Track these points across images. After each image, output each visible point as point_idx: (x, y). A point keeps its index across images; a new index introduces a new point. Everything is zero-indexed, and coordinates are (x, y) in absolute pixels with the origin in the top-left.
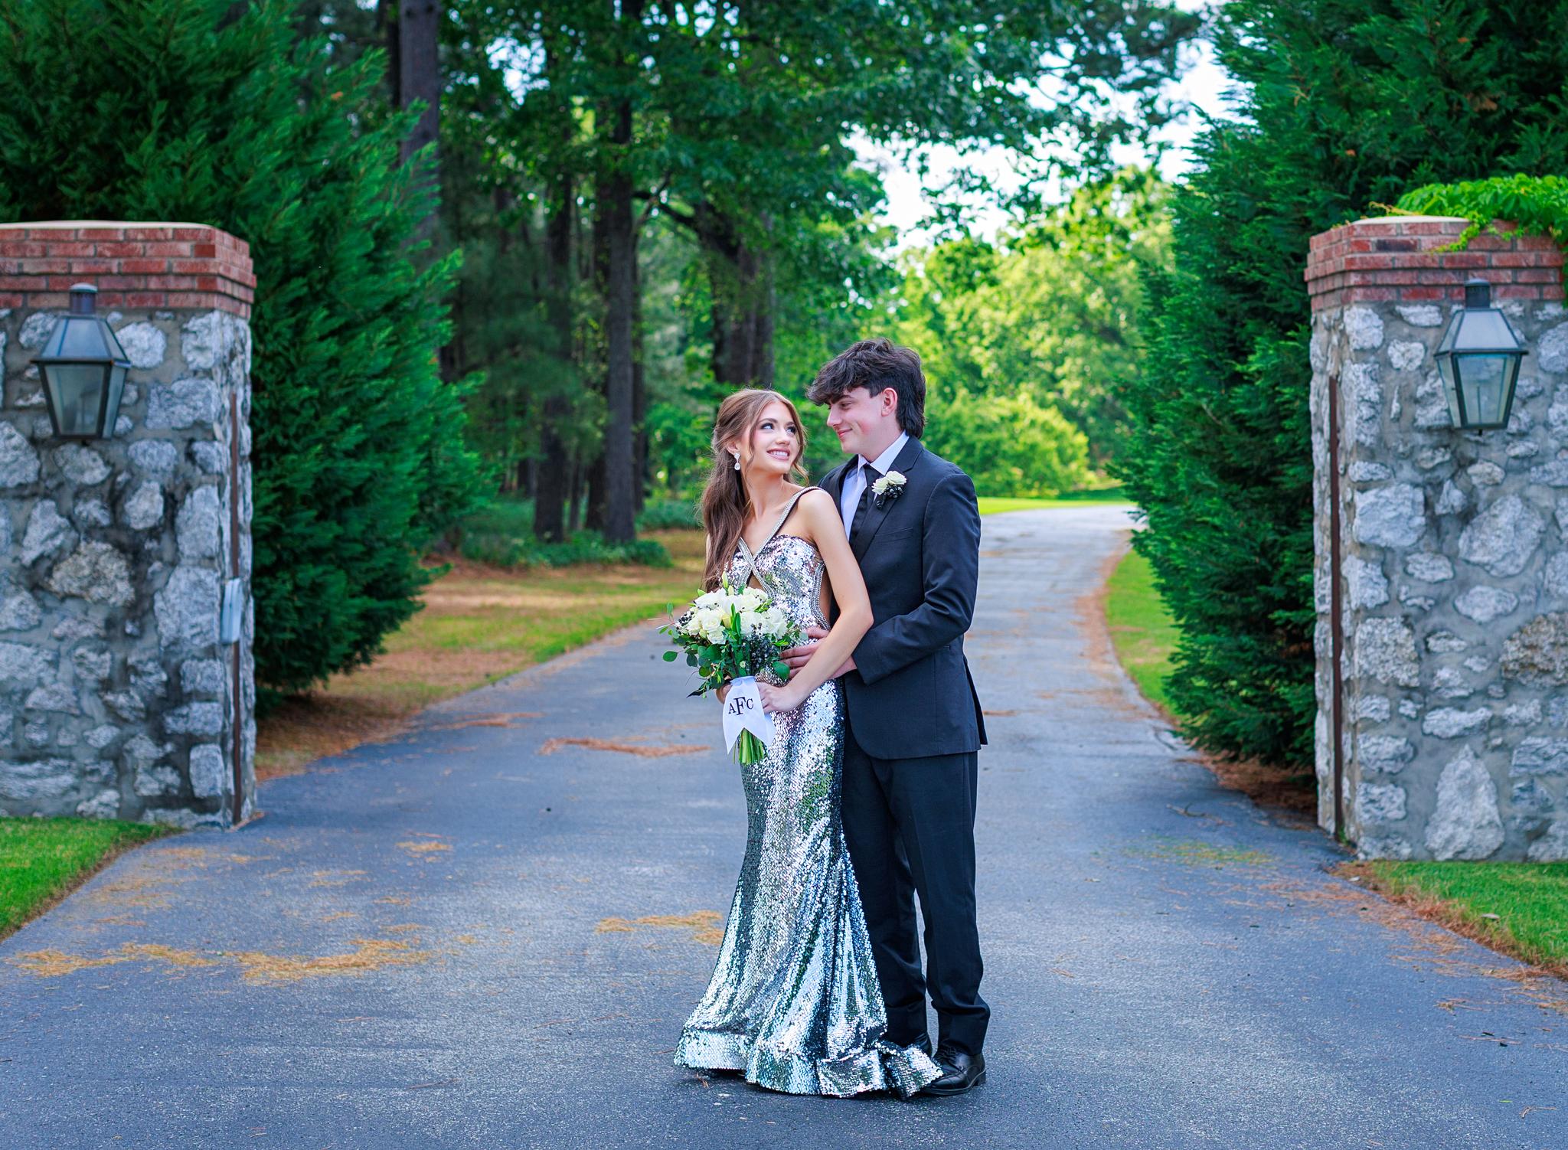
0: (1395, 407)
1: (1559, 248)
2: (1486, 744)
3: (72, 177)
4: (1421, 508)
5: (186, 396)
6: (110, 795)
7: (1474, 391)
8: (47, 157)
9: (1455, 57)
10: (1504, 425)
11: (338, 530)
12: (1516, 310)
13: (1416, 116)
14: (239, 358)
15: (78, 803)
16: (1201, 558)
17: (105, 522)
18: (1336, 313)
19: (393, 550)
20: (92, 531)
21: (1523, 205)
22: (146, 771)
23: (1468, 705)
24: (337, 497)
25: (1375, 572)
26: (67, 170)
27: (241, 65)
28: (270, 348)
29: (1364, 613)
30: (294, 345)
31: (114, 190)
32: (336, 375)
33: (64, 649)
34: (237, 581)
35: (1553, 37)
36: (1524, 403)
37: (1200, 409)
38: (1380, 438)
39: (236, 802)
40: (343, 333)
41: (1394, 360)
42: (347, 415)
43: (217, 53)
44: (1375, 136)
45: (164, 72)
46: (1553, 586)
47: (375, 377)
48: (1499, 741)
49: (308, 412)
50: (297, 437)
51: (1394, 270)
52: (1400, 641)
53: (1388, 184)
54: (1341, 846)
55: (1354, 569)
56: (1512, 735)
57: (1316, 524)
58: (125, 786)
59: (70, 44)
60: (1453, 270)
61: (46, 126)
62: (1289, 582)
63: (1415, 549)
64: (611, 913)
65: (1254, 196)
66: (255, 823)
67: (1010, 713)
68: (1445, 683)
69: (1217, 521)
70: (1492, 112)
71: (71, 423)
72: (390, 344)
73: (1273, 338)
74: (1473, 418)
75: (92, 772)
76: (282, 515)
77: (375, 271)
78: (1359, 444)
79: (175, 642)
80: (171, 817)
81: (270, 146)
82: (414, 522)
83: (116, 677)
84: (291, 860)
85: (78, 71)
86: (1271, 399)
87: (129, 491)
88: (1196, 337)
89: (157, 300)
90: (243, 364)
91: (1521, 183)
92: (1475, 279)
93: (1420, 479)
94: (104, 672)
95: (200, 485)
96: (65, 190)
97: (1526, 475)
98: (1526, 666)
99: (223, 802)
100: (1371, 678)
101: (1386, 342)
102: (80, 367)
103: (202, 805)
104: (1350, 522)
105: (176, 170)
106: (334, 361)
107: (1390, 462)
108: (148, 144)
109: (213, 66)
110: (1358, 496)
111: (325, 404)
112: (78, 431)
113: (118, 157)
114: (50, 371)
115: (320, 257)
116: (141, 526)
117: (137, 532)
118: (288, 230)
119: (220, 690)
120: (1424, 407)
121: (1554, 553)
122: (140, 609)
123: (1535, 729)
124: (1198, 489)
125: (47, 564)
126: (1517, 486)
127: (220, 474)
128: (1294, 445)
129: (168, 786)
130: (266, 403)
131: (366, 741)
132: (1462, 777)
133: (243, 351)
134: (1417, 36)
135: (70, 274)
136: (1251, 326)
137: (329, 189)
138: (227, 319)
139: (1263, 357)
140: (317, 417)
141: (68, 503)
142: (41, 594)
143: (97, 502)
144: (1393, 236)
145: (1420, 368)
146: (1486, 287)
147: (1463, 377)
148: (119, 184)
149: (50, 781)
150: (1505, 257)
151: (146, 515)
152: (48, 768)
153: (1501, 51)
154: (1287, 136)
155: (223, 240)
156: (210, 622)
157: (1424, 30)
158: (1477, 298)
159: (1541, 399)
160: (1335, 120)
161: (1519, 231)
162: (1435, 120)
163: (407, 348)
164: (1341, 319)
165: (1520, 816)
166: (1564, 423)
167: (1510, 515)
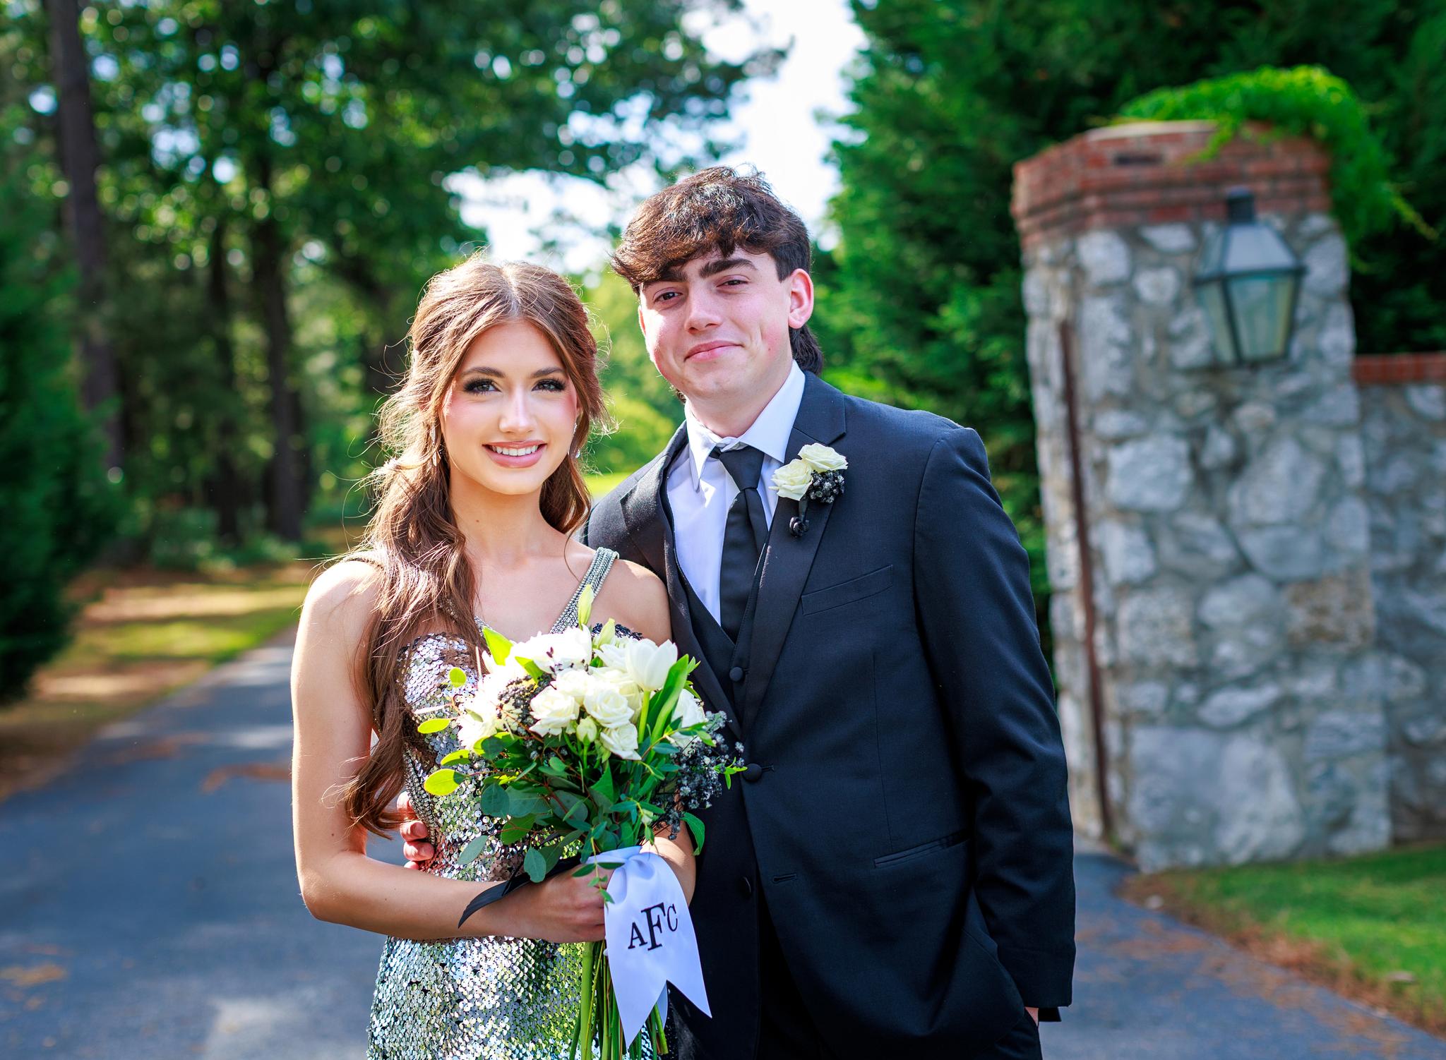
0: (1149, 347)
1: (1325, 150)
2: (1277, 726)
4: (1187, 461)
10: (1285, 356)
12: (1281, 223)
18: (1064, 245)
21: (1278, 103)
23: (1254, 683)
25: (1138, 539)
29: (1127, 588)
41: (1143, 293)
46: (1340, 541)
48: (1291, 722)
51: (1137, 188)
52: (1172, 614)
54: (1117, 854)
55: (1108, 537)
56: (1306, 713)
57: (1046, 489)
60: (1206, 183)
63: (1182, 508)
68: (1227, 663)
74: (1248, 351)
92: (1235, 190)
93: (1183, 428)
97: (1302, 416)
98: (1316, 633)
100: (1143, 661)
101: (1133, 273)
104: (1102, 484)
107: (1148, 411)
121: (1337, 502)
123: (1330, 707)
126: (1292, 428)
132: (1253, 766)
144: (1134, 148)
145: (1173, 299)
146: (1245, 199)
147: (1236, 304)
150: (1261, 165)
158: (1240, 212)
159: (1313, 326)
164: (1073, 250)
165: (1320, 805)
166: (1341, 352)
167: (1285, 462)
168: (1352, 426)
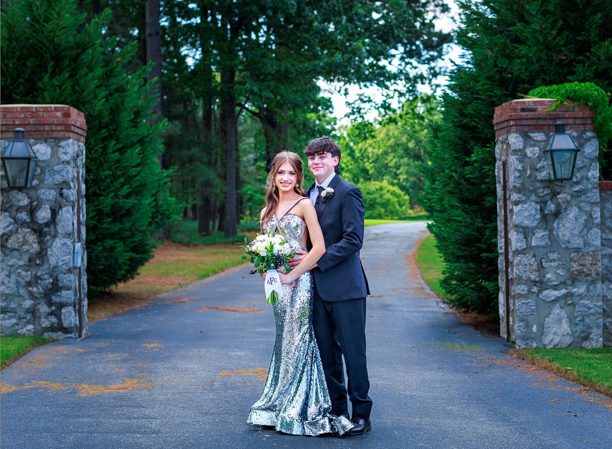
0: (529, 172)
1: (592, 110)
2: (565, 303)
3: (17, 91)
4: (539, 211)
5: (59, 171)
6: (30, 327)
7: (559, 166)
8: (8, 83)
9: (550, 39)
10: (571, 179)
11: (121, 226)
12: (575, 134)
13: (535, 61)
14: (81, 157)
15: (18, 330)
16: (454, 233)
17: (28, 220)
18: (505, 136)
19: (142, 234)
20: (23, 224)
21: (577, 93)
22: (45, 318)
23: (558, 288)
24: (120, 214)
25: (521, 236)
26: (15, 88)
27: (82, 47)
28: (94, 156)
29: (517, 252)
30: (103, 155)
31: (34, 96)
32: (119, 166)
33: (12, 270)
34: (80, 243)
35: (588, 30)
36: (579, 170)
37: (452, 176)
38: (523, 184)
39: (80, 329)
40: (122, 150)
41: (528, 154)
42: (123, 182)
43: (73, 43)
44: (519, 69)
45: (53, 50)
46: (591, 242)
47: (134, 167)
48: (570, 302)
49: (109, 180)
50: (104, 190)
51: (527, 119)
52: (532, 263)
53: (524, 88)
54: (510, 343)
55: (513, 236)
56: (575, 299)
57: (498, 219)
58: (36, 323)
59: (16, 40)
60: (551, 119)
61: (7, 71)
62: (488, 242)
63: (537, 227)
64: (224, 369)
65: (472, 93)
66: (88, 337)
67: (380, 296)
68: (549, 279)
69: (460, 219)
70: (564, 60)
71: (15, 182)
72: (139, 154)
73: (481, 147)
74: (559, 176)
75: (24, 318)
76: (98, 220)
77: (134, 126)
78: (515, 187)
79: (56, 267)
80: (54, 335)
81: (94, 78)
82: (150, 224)
83: (33, 280)
84: (100, 350)
85: (20, 50)
86: (480, 171)
87: (37, 208)
88: (451, 147)
89: (48, 134)
90: (82, 160)
91: (576, 85)
92: (559, 122)
93: (538, 200)
94: (28, 279)
95: (65, 206)
96: (15, 96)
97: (580, 199)
98: (581, 272)
99: (75, 329)
100: (520, 278)
101: (525, 147)
102: (18, 160)
103: (66, 330)
104: (512, 217)
105: (57, 88)
106: (118, 161)
107: (527, 194)
108: (46, 78)
109: (71, 48)
110: (514, 207)
111: (115, 177)
112: (17, 185)
113: (35, 83)
114: (7, 162)
115: (113, 121)
116: (42, 222)
117: (41, 224)
118: (100, 111)
119: (73, 285)
120: (540, 172)
121: (591, 228)
122: (42, 254)
123: (584, 297)
124: (452, 207)
125: (6, 237)
126: (576, 202)
127: (73, 202)
128: (489, 189)
129: (53, 323)
130: (92, 177)
131: (132, 308)
132: (557, 316)
133: (82, 155)
134: (535, 31)
135: (14, 124)
136: (472, 143)
137: (116, 95)
138: (75, 142)
139: (477, 155)
140: (112, 182)
141: (14, 213)
142: (3, 249)
143: (25, 213)
144: (527, 106)
145: (538, 157)
146: (563, 125)
147: (555, 161)
148: (35, 93)
149: (7, 321)
150: (570, 114)
151: (44, 218)
152: (6, 316)
153: (568, 37)
154: (485, 70)
155: (74, 111)
156: (69, 259)
157: (538, 28)
158: (560, 130)
159: (585, 169)
160: (504, 63)
161: (576, 104)
162: (542, 63)
163: (146, 156)
164: (507, 138)
165: (579, 331)
166: (594, 178)
167: (574, 214)
168: (597, 203)
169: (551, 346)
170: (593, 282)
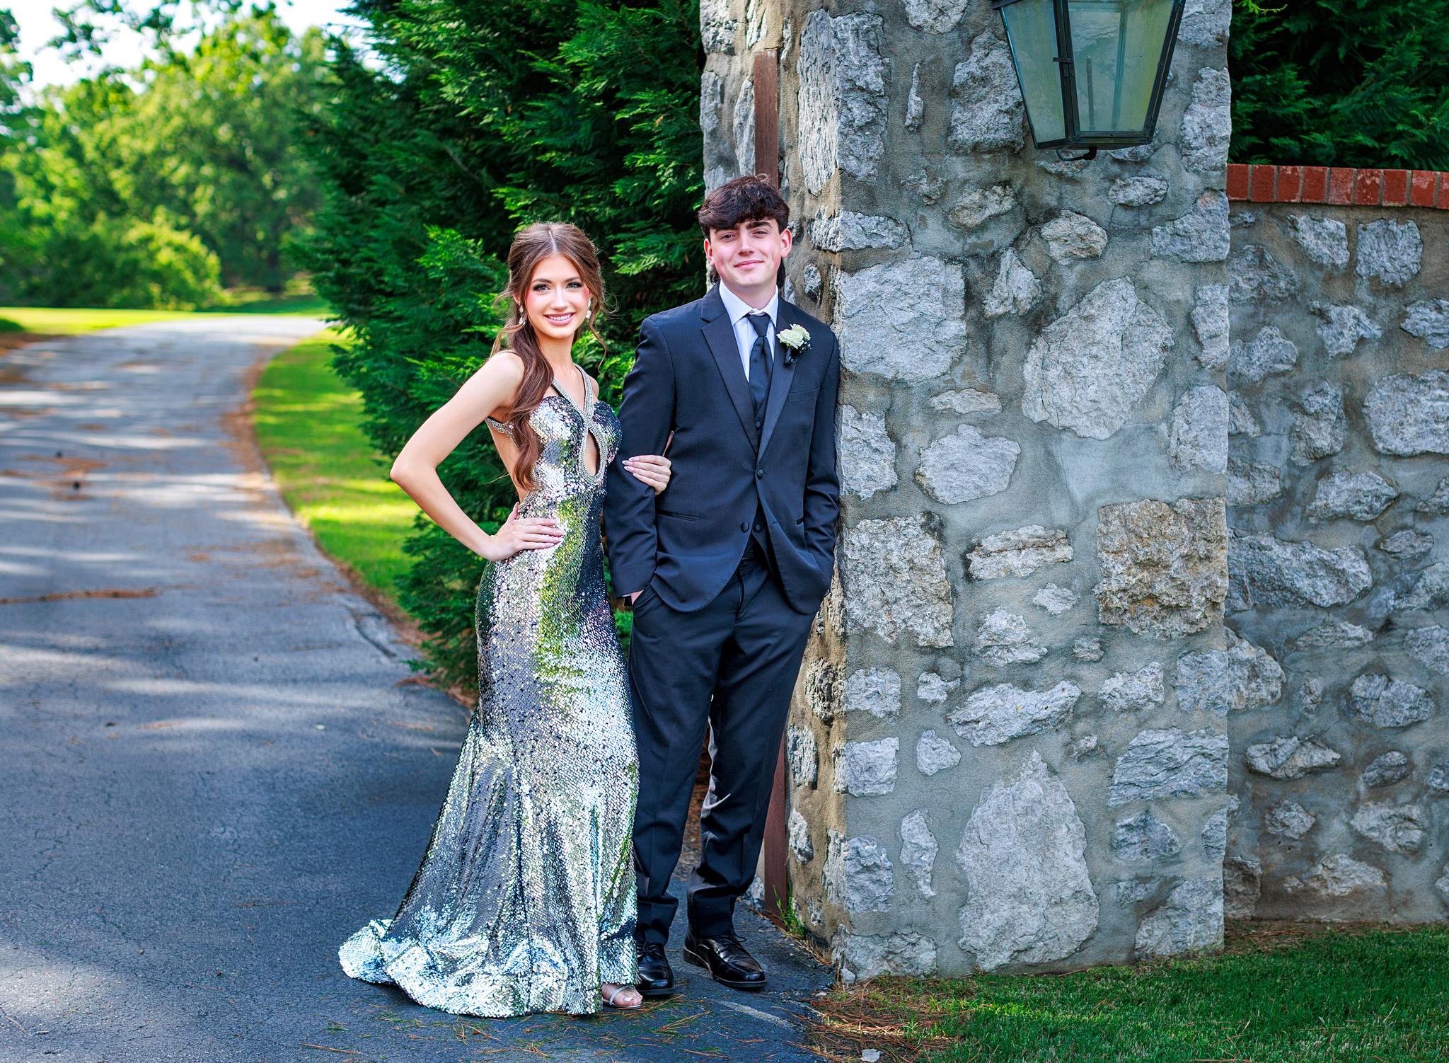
0: (915, 104)
2: (1068, 748)
4: (960, 302)
23: (1038, 677)
38: (885, 165)
46: (1185, 450)
48: (1092, 743)
52: (921, 561)
56: (1116, 729)
63: (947, 382)
68: (999, 638)
78: (843, 177)
93: (957, 248)
97: (1145, 241)
98: (1141, 600)
100: (865, 634)
107: (904, 213)
110: (840, 281)
120: (967, 104)
121: (1188, 388)
123: (1152, 716)
126: (1129, 261)
132: (1028, 811)
145: (958, 27)
159: (1172, 96)
165: (1125, 875)
166: (1211, 141)
167: (1116, 317)
168: (1220, 262)
169: (1003, 958)
170: (1193, 641)
